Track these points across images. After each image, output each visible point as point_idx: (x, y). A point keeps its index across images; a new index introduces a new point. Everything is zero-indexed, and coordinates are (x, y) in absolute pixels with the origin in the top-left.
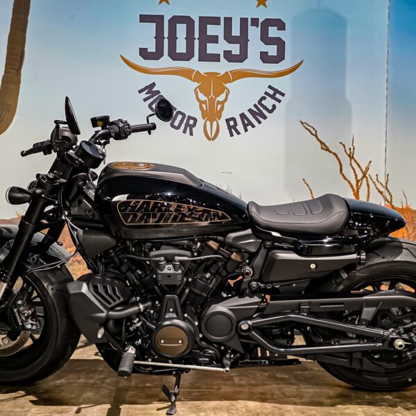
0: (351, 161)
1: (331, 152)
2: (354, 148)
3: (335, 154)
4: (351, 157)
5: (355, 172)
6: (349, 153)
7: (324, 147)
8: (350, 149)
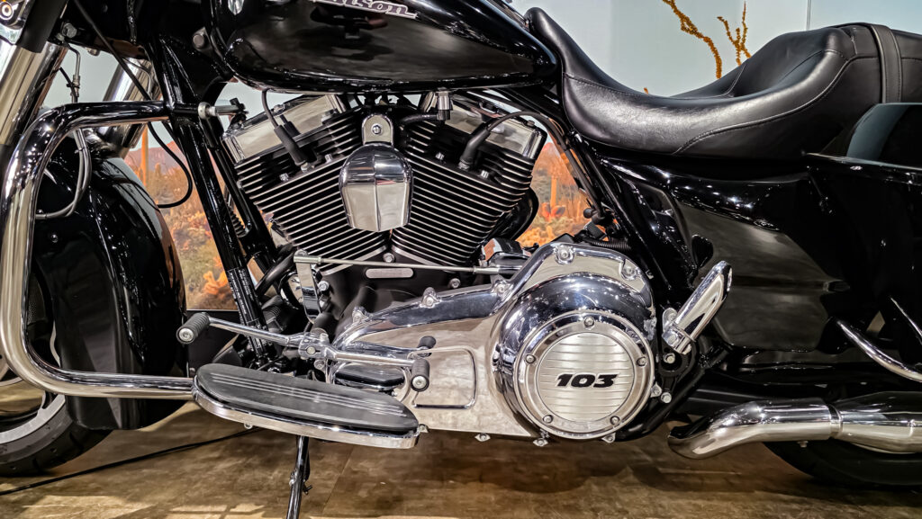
0: (739, 55)
1: (700, 36)
2: (745, 29)
3: (708, 40)
4: (740, 47)
6: (735, 39)
7: (687, 26)
8: (738, 30)
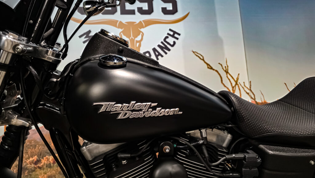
0: (227, 75)
1: (214, 70)
2: (228, 66)
3: (217, 71)
4: (227, 72)
5: (230, 82)
6: (225, 70)
7: (209, 67)
8: (225, 67)
